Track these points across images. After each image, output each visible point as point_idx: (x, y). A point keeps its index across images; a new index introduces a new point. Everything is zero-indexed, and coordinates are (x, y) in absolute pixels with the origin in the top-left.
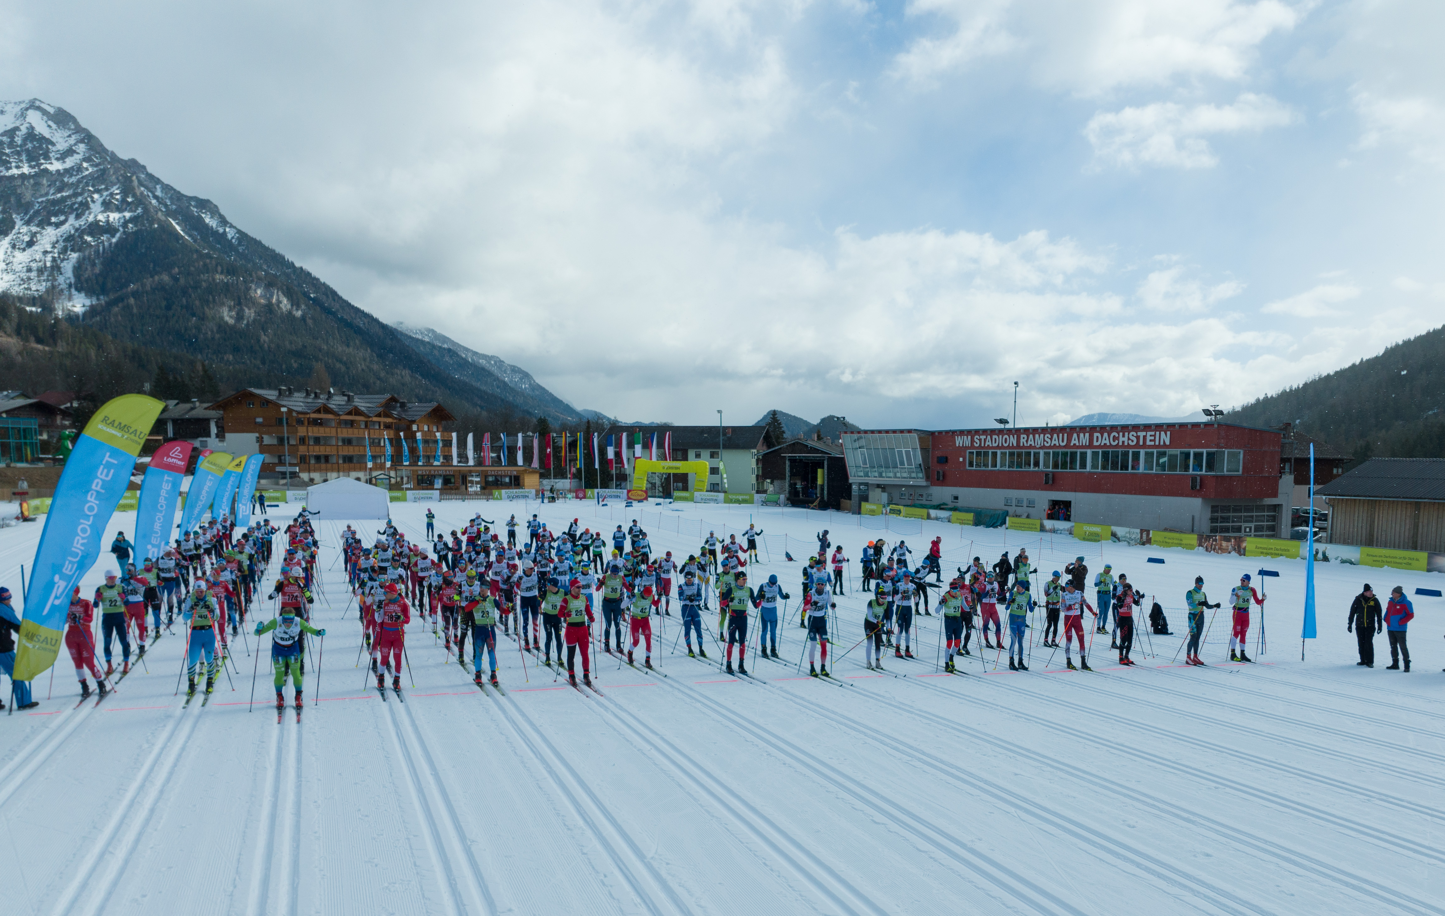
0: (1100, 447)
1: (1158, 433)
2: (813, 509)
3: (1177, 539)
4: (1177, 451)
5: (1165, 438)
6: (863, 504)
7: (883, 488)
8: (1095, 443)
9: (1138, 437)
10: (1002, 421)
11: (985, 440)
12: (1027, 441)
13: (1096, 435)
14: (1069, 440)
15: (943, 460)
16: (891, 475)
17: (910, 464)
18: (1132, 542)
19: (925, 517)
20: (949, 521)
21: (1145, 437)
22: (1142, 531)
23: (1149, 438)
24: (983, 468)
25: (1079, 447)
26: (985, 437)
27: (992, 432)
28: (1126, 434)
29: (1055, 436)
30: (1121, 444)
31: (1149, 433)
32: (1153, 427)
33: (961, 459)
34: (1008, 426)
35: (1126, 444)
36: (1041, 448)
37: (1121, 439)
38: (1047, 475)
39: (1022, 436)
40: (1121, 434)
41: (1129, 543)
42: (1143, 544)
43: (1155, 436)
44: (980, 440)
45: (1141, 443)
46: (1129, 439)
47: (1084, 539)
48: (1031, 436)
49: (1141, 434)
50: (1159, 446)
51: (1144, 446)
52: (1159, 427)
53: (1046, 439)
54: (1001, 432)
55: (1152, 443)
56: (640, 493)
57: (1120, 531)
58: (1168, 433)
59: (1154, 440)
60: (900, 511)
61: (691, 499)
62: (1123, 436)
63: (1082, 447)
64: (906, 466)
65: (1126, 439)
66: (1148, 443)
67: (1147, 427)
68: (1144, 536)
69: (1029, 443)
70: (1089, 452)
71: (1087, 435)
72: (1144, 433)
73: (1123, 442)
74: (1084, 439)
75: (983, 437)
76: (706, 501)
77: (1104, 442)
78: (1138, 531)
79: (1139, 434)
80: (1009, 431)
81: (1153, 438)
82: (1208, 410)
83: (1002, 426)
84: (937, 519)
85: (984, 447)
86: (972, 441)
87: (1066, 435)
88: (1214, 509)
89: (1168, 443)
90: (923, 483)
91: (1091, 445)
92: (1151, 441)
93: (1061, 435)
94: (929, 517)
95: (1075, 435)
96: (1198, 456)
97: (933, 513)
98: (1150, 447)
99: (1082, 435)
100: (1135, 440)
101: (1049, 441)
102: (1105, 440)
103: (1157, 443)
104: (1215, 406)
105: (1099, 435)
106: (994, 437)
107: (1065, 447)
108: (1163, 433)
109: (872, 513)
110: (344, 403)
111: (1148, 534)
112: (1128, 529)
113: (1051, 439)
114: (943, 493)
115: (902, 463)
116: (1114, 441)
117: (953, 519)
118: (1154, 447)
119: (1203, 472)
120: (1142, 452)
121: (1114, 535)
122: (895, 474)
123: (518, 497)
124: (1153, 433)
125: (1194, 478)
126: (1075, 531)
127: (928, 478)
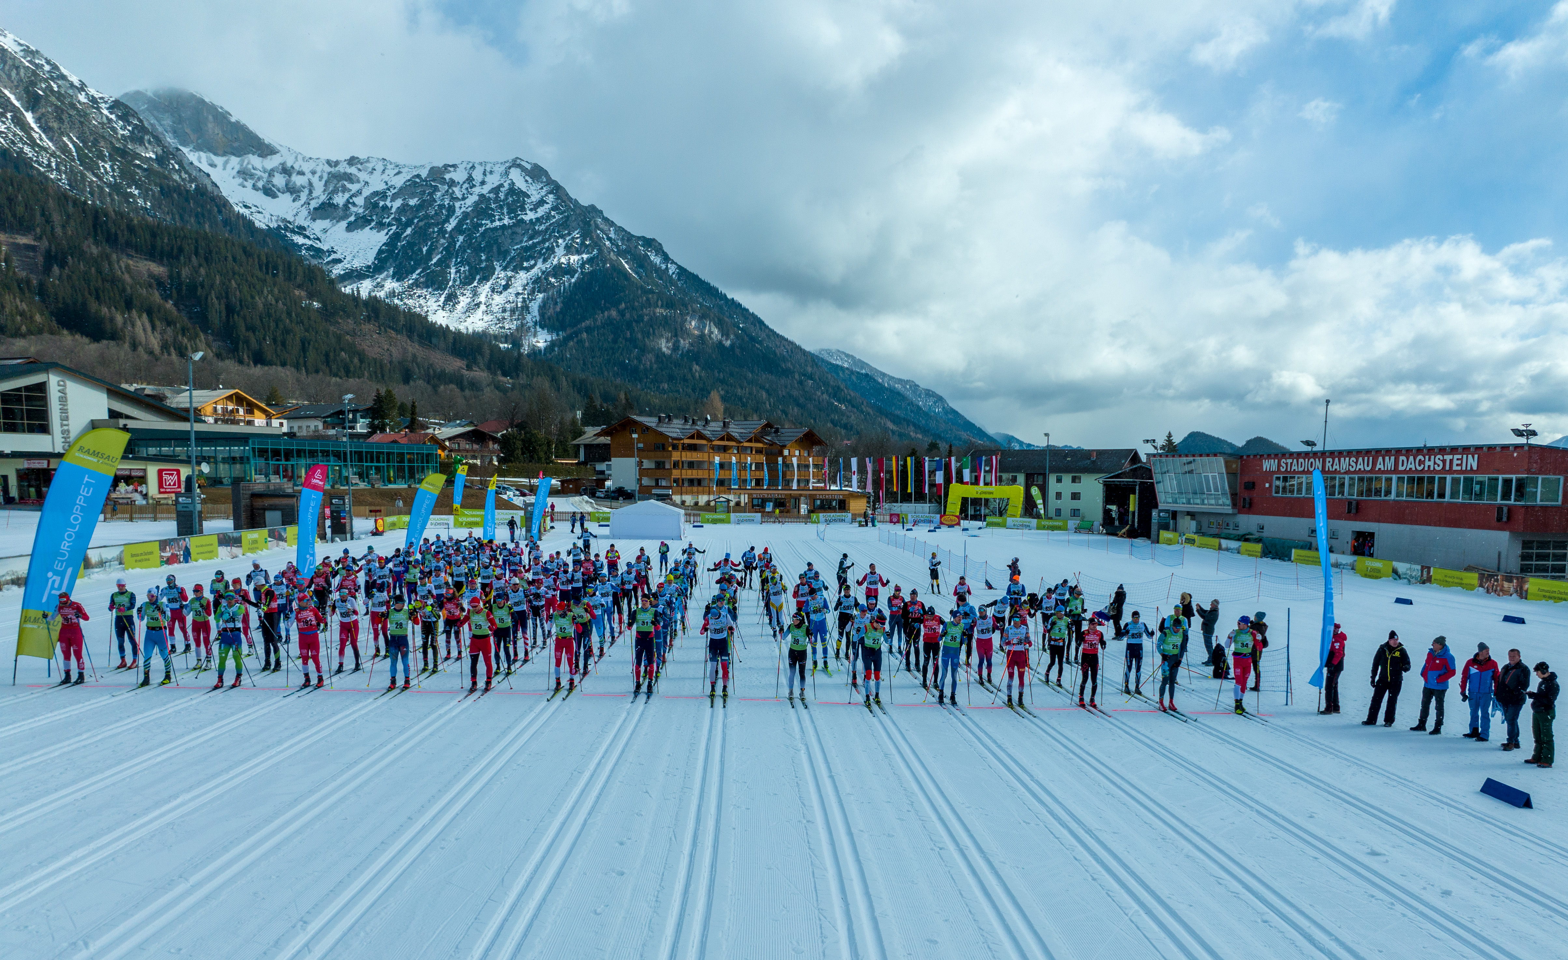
0: (1405, 472)
1: (1465, 456)
2: (1122, 536)
3: (1457, 578)
4: (1484, 477)
5: (1473, 462)
6: (1161, 532)
7: (1192, 515)
8: (1401, 468)
9: (1444, 461)
10: (1308, 443)
11: (1291, 463)
12: (1332, 465)
13: (1402, 458)
14: (1374, 464)
15: (1251, 486)
16: (1198, 501)
17: (1216, 490)
18: (1413, 580)
19: (1217, 547)
20: (1238, 553)
21: (1451, 461)
22: (1423, 568)
23: (1455, 462)
24: (1289, 495)
25: (1384, 472)
26: (1291, 461)
27: (1299, 455)
28: (1433, 457)
29: (1361, 459)
30: (1426, 469)
31: (1456, 457)
32: (1460, 450)
33: (1267, 485)
34: (1315, 449)
35: (1432, 469)
36: (1346, 473)
37: (1427, 463)
38: (1350, 503)
39: (1328, 460)
40: (1427, 457)
41: (1409, 581)
42: (1424, 583)
43: (1461, 459)
44: (1287, 464)
45: (1447, 468)
46: (1435, 463)
47: (1366, 576)
48: (1337, 460)
49: (1448, 458)
50: (1466, 472)
51: (1451, 471)
52: (1466, 449)
53: (1352, 463)
54: (1306, 455)
55: (1459, 468)
56: (954, 518)
57: (1402, 567)
58: (1476, 456)
59: (1461, 465)
60: (1194, 540)
61: (1003, 525)
62: (1429, 460)
63: (1387, 472)
64: (1213, 492)
65: (1431, 463)
66: (1455, 468)
67: (1454, 450)
68: (1425, 573)
69: (1335, 467)
70: (1394, 477)
71: (1393, 458)
72: (1451, 457)
73: (1429, 466)
74: (1390, 463)
75: (1289, 461)
76: (1015, 527)
77: (1409, 466)
78: (1419, 567)
79: (1446, 457)
80: (1315, 455)
81: (1459, 462)
82: (1518, 430)
83: (1309, 449)
84: (1227, 549)
85: (1290, 472)
86: (1279, 465)
87: (1371, 458)
88: (1526, 545)
89: (1475, 468)
90: (1229, 510)
91: (1396, 471)
92: (1457, 465)
93: (1366, 458)
94: (1220, 548)
95: (1380, 459)
96: (1507, 483)
97: (1225, 543)
98: (1457, 472)
99: (1387, 458)
100: (1441, 463)
101: (1354, 464)
102: (1409, 464)
103: (1464, 468)
104: (1527, 425)
105: (1404, 458)
106: (1301, 460)
107: (1372, 471)
108: (1470, 456)
109: (1169, 542)
110: (719, 429)
111: (1429, 572)
112: (1408, 566)
113: (1356, 463)
114: (1249, 522)
115: (1209, 489)
116: (1420, 465)
117: (1242, 550)
118: (1461, 472)
119: (1512, 502)
120: (1449, 478)
121: (1395, 571)
122: (1203, 501)
123: (835, 520)
124: (1460, 457)
125: (1500, 509)
126: (1358, 566)
127: (1234, 505)
